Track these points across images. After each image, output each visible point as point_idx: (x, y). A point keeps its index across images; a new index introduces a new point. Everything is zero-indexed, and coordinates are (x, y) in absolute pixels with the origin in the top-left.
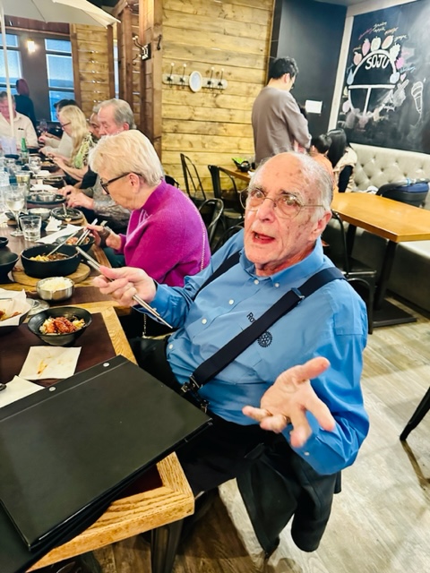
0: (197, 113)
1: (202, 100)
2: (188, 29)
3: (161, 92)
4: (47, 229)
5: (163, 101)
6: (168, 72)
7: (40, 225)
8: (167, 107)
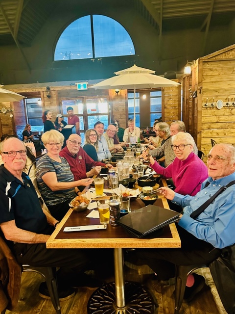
0: (220, 119)
1: (223, 113)
2: (215, 82)
3: (201, 111)
4: (146, 172)
5: (202, 115)
6: (205, 102)
7: (144, 171)
8: (205, 118)
